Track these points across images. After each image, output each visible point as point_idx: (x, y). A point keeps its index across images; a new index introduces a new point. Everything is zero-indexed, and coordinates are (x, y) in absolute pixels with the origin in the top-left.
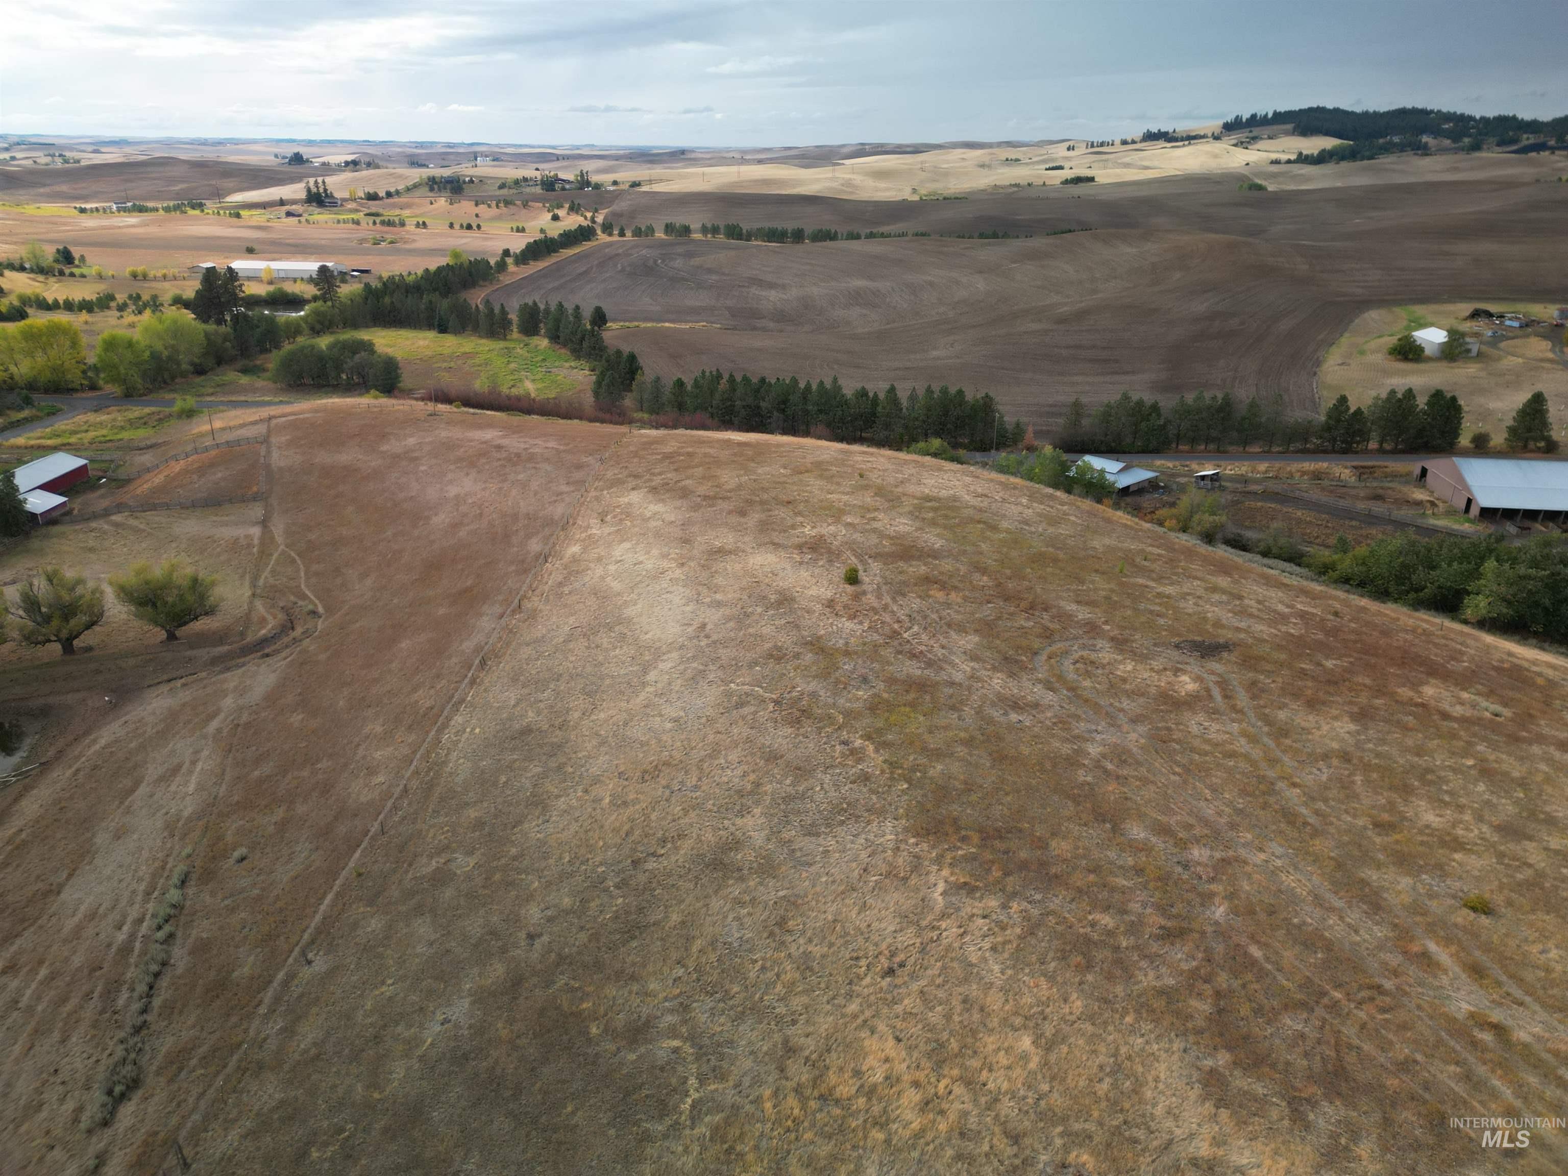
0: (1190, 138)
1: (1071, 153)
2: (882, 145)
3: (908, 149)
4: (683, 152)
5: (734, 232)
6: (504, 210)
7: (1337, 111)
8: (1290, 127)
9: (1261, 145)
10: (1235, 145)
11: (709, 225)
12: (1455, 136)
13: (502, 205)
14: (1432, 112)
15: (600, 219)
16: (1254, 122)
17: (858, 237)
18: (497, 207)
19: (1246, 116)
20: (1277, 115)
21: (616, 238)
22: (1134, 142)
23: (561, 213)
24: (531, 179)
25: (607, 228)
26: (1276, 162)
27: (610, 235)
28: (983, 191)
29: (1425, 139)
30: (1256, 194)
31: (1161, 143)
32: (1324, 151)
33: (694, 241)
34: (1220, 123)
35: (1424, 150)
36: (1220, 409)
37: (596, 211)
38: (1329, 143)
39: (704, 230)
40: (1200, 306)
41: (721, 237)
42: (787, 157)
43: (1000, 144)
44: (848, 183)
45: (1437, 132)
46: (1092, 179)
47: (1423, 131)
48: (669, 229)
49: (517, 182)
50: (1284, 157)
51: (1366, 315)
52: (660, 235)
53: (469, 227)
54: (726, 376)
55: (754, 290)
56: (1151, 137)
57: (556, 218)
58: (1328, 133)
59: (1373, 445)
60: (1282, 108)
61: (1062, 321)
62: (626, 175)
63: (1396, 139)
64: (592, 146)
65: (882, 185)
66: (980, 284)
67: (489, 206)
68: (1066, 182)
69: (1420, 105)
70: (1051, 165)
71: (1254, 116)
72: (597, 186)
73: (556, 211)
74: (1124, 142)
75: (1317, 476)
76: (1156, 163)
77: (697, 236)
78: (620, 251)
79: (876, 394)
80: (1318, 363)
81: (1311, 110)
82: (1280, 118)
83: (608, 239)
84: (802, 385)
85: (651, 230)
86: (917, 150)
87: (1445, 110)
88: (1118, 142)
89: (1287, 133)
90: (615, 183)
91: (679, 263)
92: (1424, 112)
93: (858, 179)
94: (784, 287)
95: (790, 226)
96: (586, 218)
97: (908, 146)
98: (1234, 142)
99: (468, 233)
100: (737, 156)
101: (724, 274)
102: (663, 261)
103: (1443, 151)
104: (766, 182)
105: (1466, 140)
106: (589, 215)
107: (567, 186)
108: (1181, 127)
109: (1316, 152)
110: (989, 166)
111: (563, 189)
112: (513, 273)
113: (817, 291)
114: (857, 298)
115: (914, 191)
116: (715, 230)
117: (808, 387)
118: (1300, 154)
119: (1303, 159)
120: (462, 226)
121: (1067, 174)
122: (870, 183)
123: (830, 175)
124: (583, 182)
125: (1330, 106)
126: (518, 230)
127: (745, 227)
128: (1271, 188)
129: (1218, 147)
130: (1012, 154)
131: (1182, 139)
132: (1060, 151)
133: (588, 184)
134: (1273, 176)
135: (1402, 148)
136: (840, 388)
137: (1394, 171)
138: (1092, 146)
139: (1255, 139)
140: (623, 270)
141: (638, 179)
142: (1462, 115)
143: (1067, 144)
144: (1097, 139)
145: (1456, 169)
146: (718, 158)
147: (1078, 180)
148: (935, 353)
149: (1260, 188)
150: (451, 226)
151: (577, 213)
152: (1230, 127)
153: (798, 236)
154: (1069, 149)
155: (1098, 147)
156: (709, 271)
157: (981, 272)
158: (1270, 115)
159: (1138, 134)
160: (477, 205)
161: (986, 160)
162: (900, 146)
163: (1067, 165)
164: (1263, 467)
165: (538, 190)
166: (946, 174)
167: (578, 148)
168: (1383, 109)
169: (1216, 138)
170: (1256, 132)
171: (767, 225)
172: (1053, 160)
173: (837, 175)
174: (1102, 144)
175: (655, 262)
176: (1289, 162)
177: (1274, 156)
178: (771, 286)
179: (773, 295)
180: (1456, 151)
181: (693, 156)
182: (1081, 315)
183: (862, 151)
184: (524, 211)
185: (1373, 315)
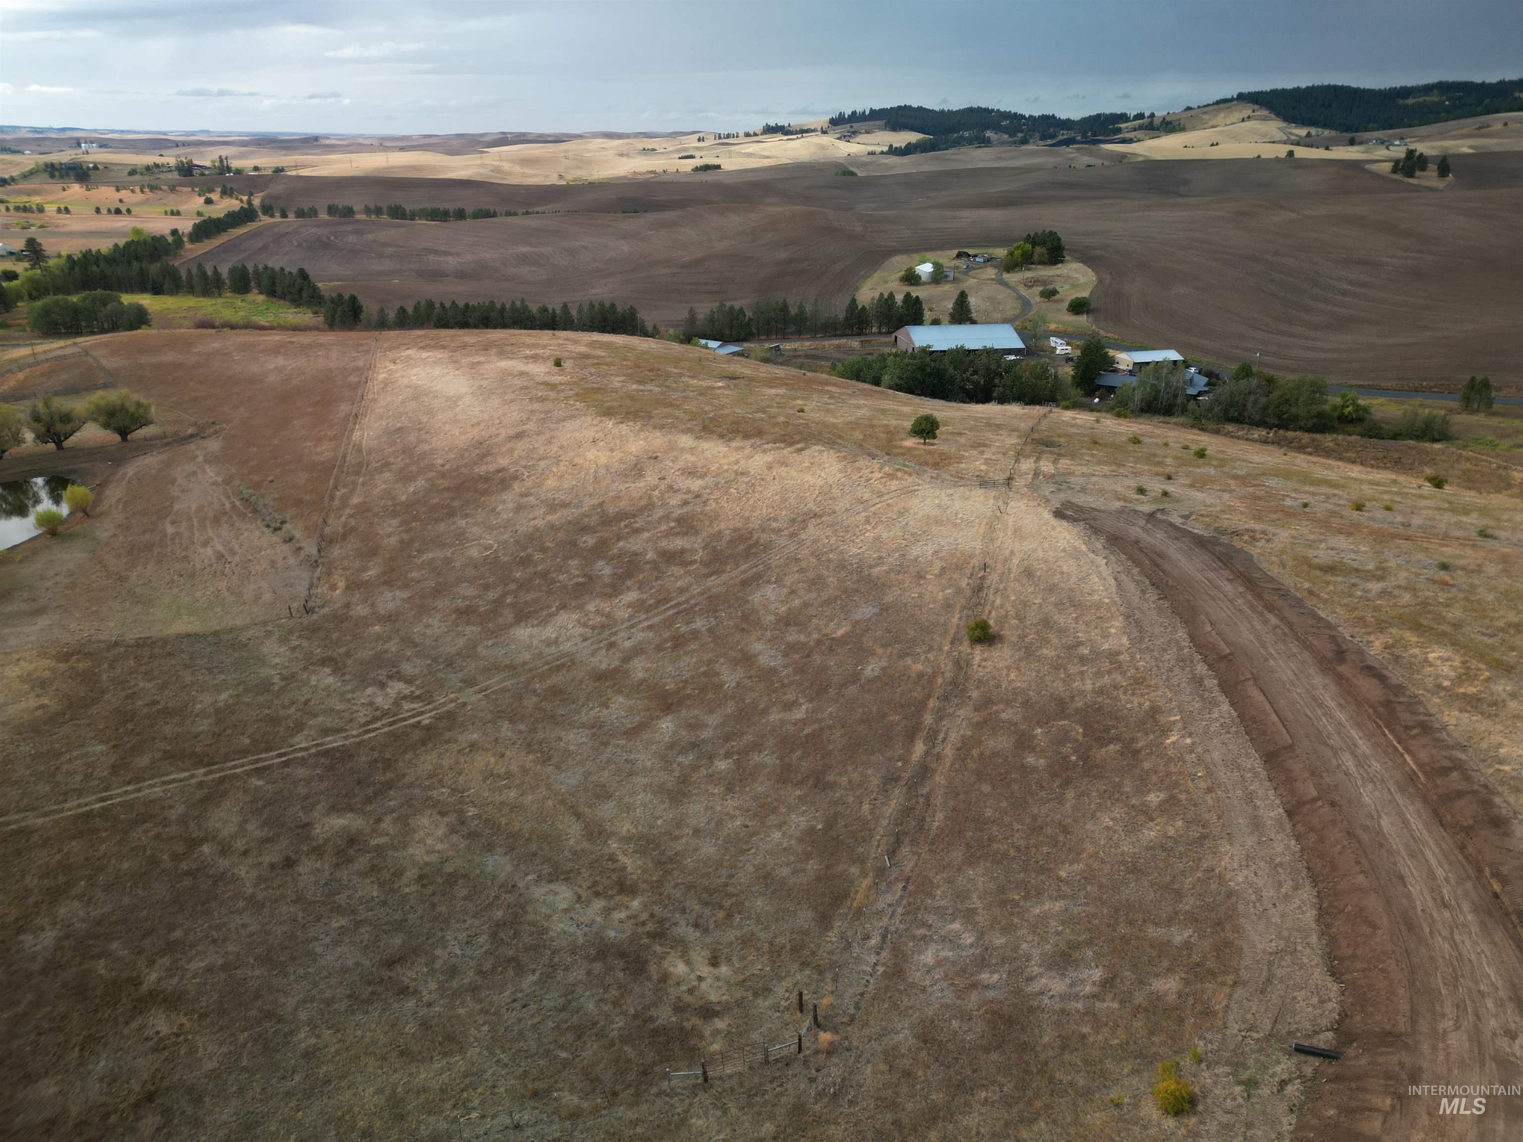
0: (803, 132)
1: (701, 144)
2: (524, 134)
3: (550, 139)
4: (316, 139)
5: (398, 213)
6: (149, 194)
7: (920, 109)
8: (882, 123)
9: (861, 138)
10: (839, 139)
11: (372, 207)
12: (1011, 131)
13: (146, 190)
14: (993, 110)
15: (256, 202)
16: (855, 117)
17: (516, 214)
18: (142, 192)
19: (848, 112)
20: (872, 111)
21: (278, 219)
22: (755, 135)
23: (215, 196)
24: (163, 165)
25: (267, 210)
26: (872, 153)
27: (272, 216)
28: (624, 177)
29: (989, 134)
30: (848, 179)
31: (779, 136)
32: (909, 144)
33: (359, 221)
34: (827, 118)
35: (986, 142)
36: (781, 310)
37: (251, 194)
38: (913, 137)
39: (368, 211)
40: (782, 255)
41: (385, 218)
42: (429, 145)
43: (637, 135)
44: (497, 170)
45: (997, 129)
46: (718, 167)
47: (987, 127)
48: (332, 210)
49: (148, 168)
50: (878, 149)
51: (893, 259)
52: (324, 216)
53: (118, 212)
54: (437, 305)
55: (431, 257)
56: (770, 130)
57: (209, 201)
58: (913, 129)
59: (875, 330)
60: (877, 107)
61: (685, 266)
62: (267, 161)
63: (966, 134)
64: (208, 132)
65: (530, 171)
66: (625, 247)
67: (133, 191)
68: (697, 169)
69: (983, 106)
70: (684, 154)
71: (854, 113)
72: (238, 172)
73: (209, 195)
74: (747, 135)
75: (838, 347)
76: (773, 153)
77: (361, 217)
78: (290, 230)
79: (554, 310)
80: (857, 289)
81: (899, 107)
82: (876, 115)
83: (272, 220)
84: (498, 306)
85: (313, 212)
86: (558, 139)
87: (1002, 110)
88: (741, 134)
89: (881, 129)
90: (256, 169)
91: (352, 239)
92: (987, 111)
93: (506, 166)
94: (458, 254)
95: (451, 206)
96: (242, 201)
97: (549, 136)
98: (838, 135)
99: (118, 217)
100: (376, 143)
101: (399, 246)
102: (336, 238)
103: (1002, 143)
104: (414, 168)
105: (1020, 135)
106: (245, 198)
107: (207, 172)
108: (796, 121)
109: (903, 145)
110: (627, 155)
111: (203, 174)
112: (191, 250)
113: (489, 255)
114: (524, 259)
115: (561, 177)
116: (378, 211)
117: (503, 308)
118: (891, 146)
119: (893, 151)
120: (109, 211)
121: (697, 162)
122: (518, 169)
123: (478, 162)
124: (223, 168)
125: (915, 105)
126: (173, 213)
127: (408, 207)
128: (860, 173)
129: (826, 140)
130: (649, 144)
131: (796, 133)
132: (692, 142)
133: (229, 169)
134: (864, 165)
135: (970, 141)
136: (527, 307)
137: (955, 160)
138: (720, 138)
139: (855, 133)
140: (299, 245)
141: (280, 165)
142: (1015, 114)
143: (696, 136)
144: (724, 131)
145: (1000, 159)
146: (353, 145)
147: (706, 168)
148: (593, 291)
149: (853, 174)
150: (98, 211)
151: (231, 196)
152: (837, 122)
153: (460, 215)
154: (699, 140)
155: (725, 139)
156: (384, 244)
157: (624, 238)
158: (867, 113)
159: (759, 127)
160: (118, 190)
161: (625, 149)
162: (541, 135)
163: (697, 154)
164: (807, 344)
165: (175, 175)
166: (589, 162)
167: (193, 134)
168: (955, 108)
169: (824, 132)
170: (856, 126)
171: (429, 206)
172: (685, 150)
173: (486, 162)
174: (728, 136)
175: (328, 238)
176: (882, 153)
177: (870, 149)
178: (447, 254)
179: (451, 260)
180: (1011, 144)
181: (327, 142)
182: (699, 262)
183: (504, 140)
184: (172, 196)
185: (898, 258)
